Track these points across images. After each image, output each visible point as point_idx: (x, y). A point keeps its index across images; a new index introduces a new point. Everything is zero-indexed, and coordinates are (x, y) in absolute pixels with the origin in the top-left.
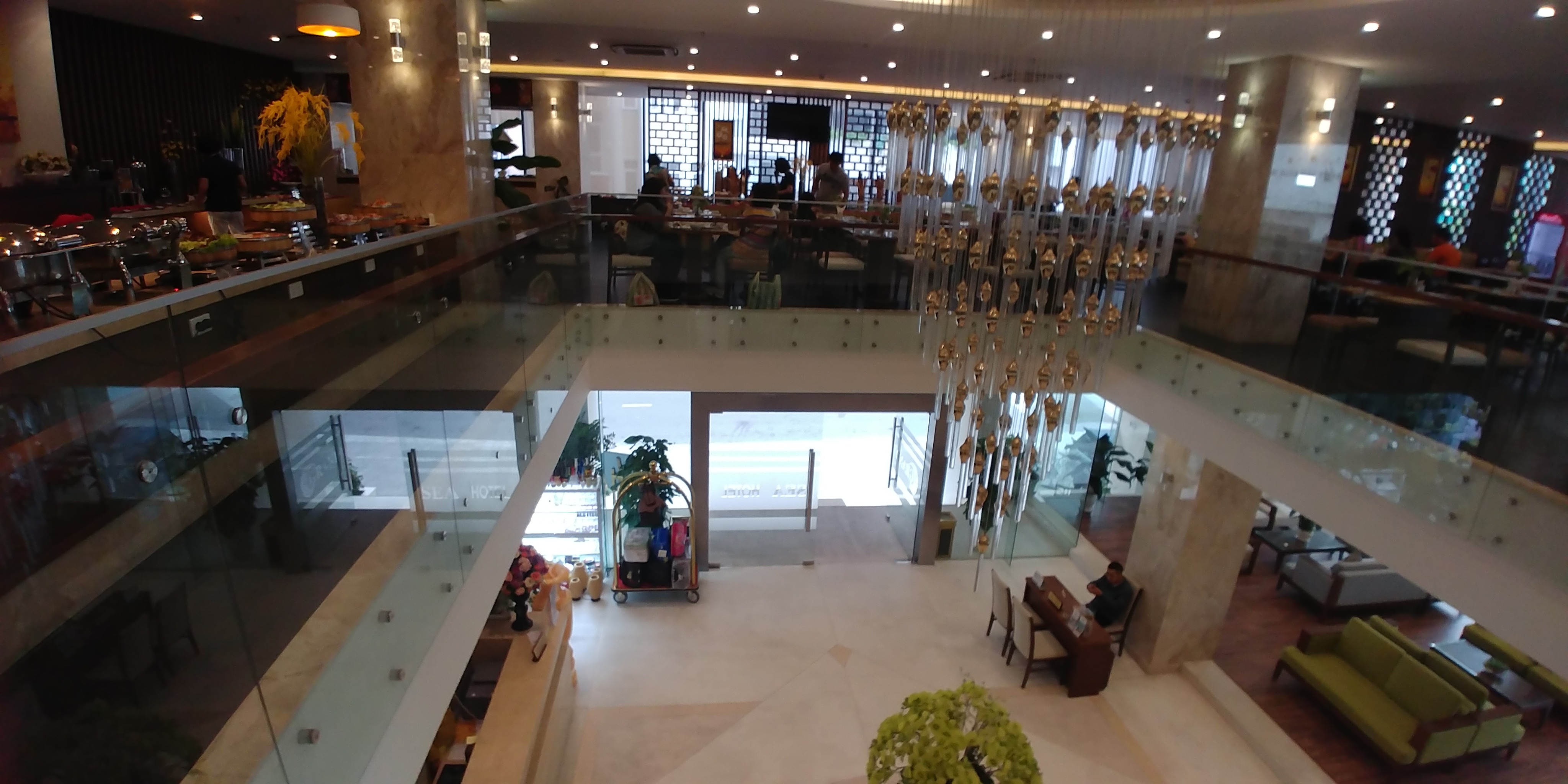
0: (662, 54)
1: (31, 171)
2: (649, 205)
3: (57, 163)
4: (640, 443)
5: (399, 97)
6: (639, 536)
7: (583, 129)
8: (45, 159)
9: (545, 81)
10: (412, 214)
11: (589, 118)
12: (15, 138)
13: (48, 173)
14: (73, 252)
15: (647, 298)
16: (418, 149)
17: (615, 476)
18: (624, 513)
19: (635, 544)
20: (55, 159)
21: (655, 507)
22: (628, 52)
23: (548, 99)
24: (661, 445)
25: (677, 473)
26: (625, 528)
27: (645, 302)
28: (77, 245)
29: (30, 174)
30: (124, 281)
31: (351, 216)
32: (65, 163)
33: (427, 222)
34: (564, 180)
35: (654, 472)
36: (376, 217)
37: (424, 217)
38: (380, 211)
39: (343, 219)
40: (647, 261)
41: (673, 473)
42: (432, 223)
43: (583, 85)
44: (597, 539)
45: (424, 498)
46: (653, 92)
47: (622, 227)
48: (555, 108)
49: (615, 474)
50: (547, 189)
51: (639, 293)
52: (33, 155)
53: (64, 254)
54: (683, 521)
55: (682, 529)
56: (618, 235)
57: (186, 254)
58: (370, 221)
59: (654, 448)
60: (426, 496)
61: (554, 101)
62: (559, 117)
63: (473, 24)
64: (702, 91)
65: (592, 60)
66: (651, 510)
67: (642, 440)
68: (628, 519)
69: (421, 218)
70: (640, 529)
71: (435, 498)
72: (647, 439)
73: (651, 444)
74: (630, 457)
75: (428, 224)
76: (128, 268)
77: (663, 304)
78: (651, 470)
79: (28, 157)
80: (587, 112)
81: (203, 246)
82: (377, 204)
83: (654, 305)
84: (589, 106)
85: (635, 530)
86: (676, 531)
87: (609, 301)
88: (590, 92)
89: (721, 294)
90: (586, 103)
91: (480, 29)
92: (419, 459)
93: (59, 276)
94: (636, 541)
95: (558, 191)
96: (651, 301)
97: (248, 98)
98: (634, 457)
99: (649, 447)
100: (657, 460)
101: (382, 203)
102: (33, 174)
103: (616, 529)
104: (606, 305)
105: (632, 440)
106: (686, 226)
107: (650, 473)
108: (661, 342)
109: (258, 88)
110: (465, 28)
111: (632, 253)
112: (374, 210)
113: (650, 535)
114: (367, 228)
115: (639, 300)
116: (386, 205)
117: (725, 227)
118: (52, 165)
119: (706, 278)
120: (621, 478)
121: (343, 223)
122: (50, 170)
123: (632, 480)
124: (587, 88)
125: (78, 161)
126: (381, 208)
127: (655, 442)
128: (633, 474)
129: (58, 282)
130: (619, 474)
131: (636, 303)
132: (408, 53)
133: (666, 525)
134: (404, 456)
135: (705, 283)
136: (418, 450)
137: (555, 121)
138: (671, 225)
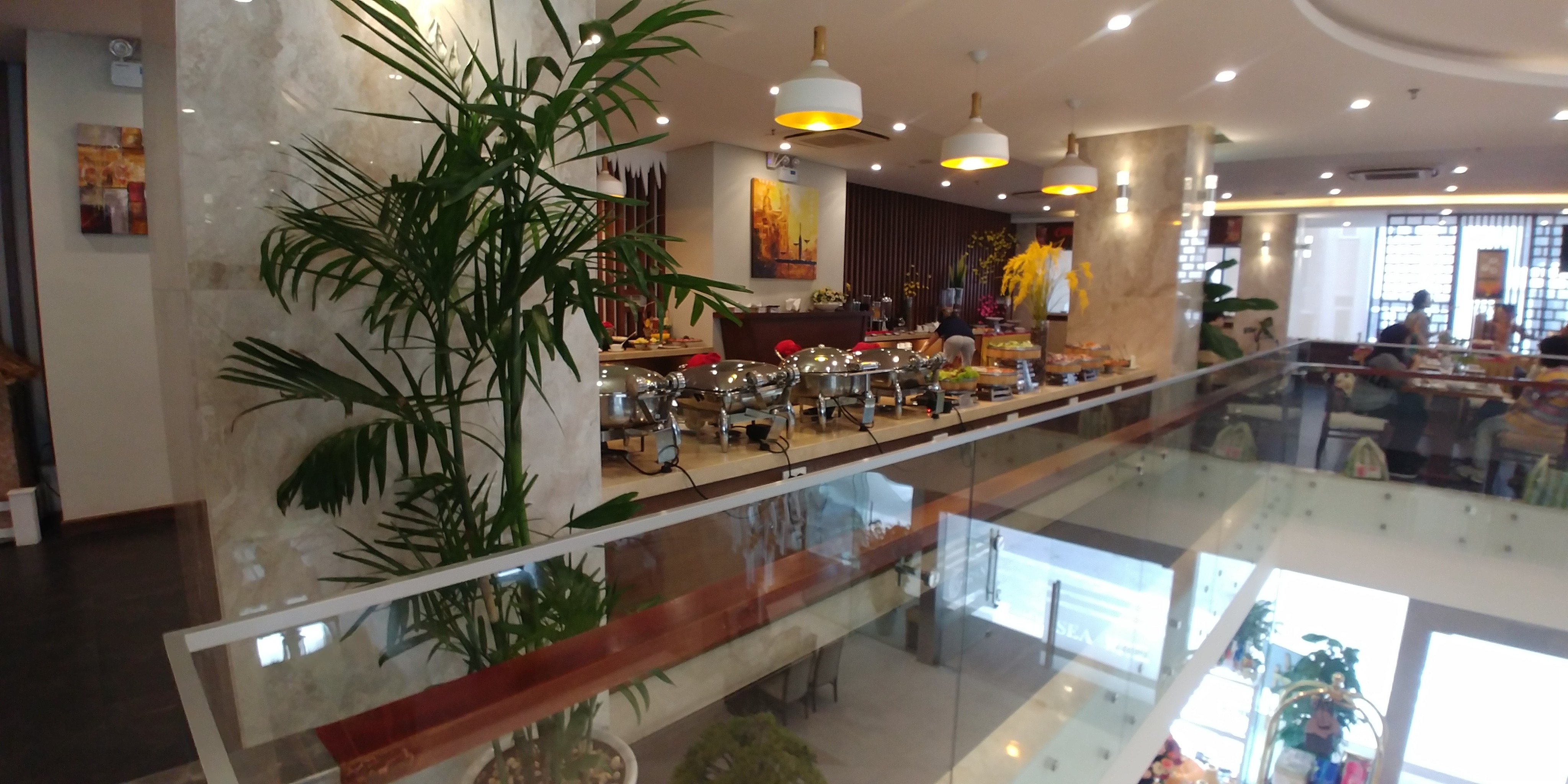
0: (1415, 176)
1: (819, 301)
2: (1392, 358)
3: (837, 296)
4: (1323, 646)
5: (1117, 245)
6: (1298, 761)
7: (1298, 265)
8: (829, 293)
9: (1259, 216)
10: (1116, 355)
11: (1307, 254)
12: (813, 277)
13: (830, 303)
14: (872, 375)
15: (1373, 469)
16: (1128, 294)
17: (1278, 676)
18: (1282, 725)
19: (1291, 769)
20: (836, 294)
21: (1328, 732)
22: (1369, 178)
23: (1258, 234)
24: (1350, 655)
25: (1364, 697)
26: (1279, 745)
27: (1369, 474)
28: (874, 369)
29: (818, 304)
30: (897, 399)
31: (1066, 357)
32: (842, 297)
33: (1127, 365)
34: (1269, 321)
35: (1337, 688)
36: (1086, 358)
37: (1127, 358)
38: (1090, 353)
39: (1059, 359)
40: (1378, 424)
41: (1359, 695)
42: (1133, 365)
43: (1303, 217)
44: (1242, 745)
45: (1057, 631)
46: (1394, 220)
47: (1346, 381)
48: (1267, 244)
49: (1279, 672)
50: (1246, 331)
51: (1362, 462)
52: (823, 290)
53: (865, 375)
54: (1365, 762)
55: (1359, 771)
56: (1340, 390)
57: (941, 383)
58: (1080, 362)
59: (1341, 656)
60: (1061, 631)
61: (1266, 236)
62: (1272, 253)
63: (1200, 168)
64: (1461, 214)
65: (1322, 189)
66: (1323, 734)
67: (1325, 642)
68: (1286, 734)
69: (1124, 360)
70: (1301, 753)
71: (1069, 635)
72: (1333, 643)
73: (1336, 650)
74: (1305, 660)
75: (1128, 366)
76: (901, 389)
77: (1393, 479)
78: (1334, 684)
79: (819, 291)
80: (1305, 247)
81: (953, 376)
82: (1088, 345)
83: (1382, 479)
84: (1308, 240)
85: (1293, 752)
86: (1350, 772)
87: (1318, 466)
88: (1310, 224)
89: (1480, 476)
90: (1304, 236)
91: (1207, 173)
92: (1062, 592)
93: (857, 391)
94: (1293, 765)
95: (1259, 334)
96: (1377, 474)
97: (972, 247)
98: (1309, 660)
99: (1333, 653)
100: (1342, 671)
101: (1091, 344)
102: (821, 303)
103: (1270, 743)
104: (1312, 471)
105: (1314, 638)
106: (1439, 385)
107: (1331, 687)
108: (1383, 527)
109: (981, 238)
110: (1192, 173)
111: (1358, 412)
112: (1084, 351)
113: (1313, 765)
114: (1078, 369)
115: (1361, 471)
116: (1096, 347)
117: (1496, 390)
118: (834, 298)
119: (1456, 452)
120: (1287, 681)
121: (1058, 363)
122: (832, 302)
123: (1301, 689)
124: (1308, 220)
125: (850, 295)
126: (1090, 350)
127: (1344, 649)
128: (1304, 682)
129: (855, 395)
130: (1286, 675)
131: (1356, 474)
132: (1132, 202)
133: (1335, 759)
134: (1049, 584)
135: (1456, 460)
136: (1064, 581)
137: (1265, 258)
138: (1418, 382)
